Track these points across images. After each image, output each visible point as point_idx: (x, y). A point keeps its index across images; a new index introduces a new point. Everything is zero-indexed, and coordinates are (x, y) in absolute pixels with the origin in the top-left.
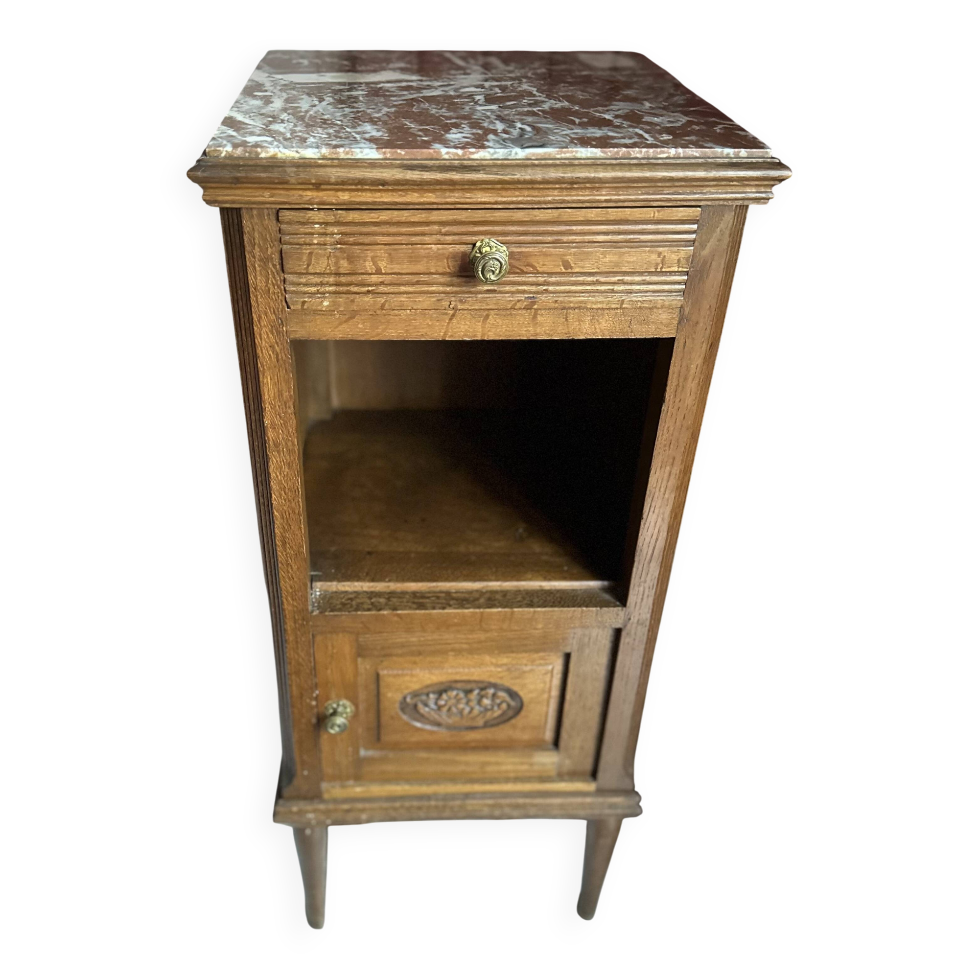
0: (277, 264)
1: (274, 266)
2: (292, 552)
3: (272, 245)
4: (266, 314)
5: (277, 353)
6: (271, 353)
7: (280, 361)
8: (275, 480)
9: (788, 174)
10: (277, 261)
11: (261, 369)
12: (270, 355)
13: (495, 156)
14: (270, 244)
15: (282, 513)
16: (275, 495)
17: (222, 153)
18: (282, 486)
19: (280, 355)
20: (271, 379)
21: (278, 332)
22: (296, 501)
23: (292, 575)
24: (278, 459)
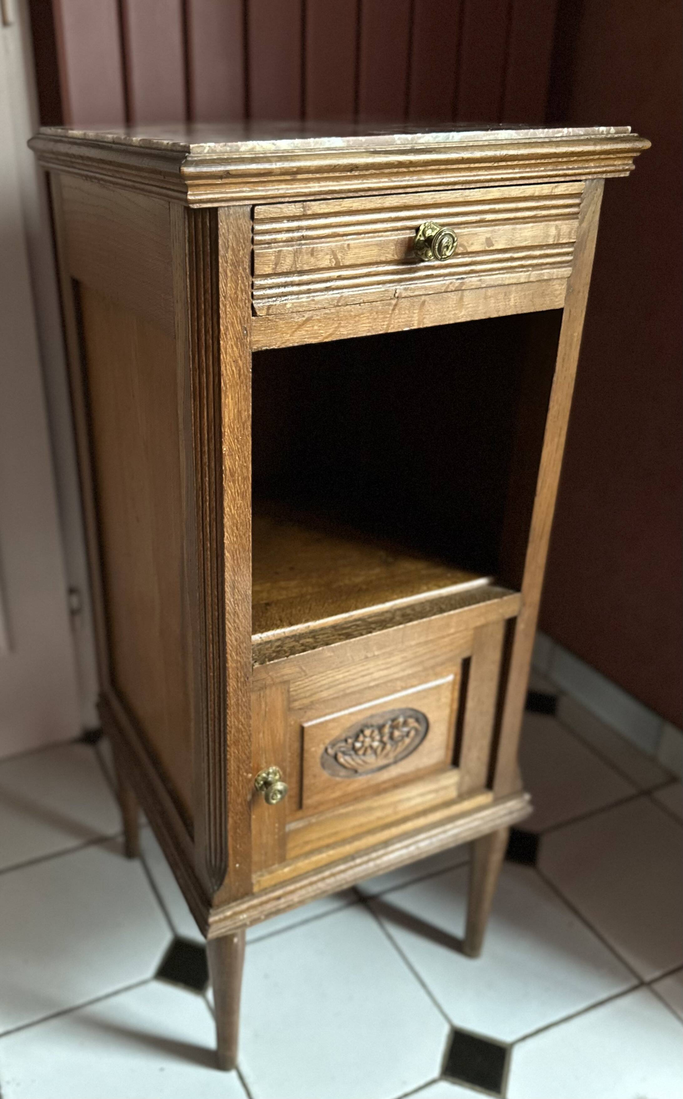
0: (247, 267)
1: (244, 269)
2: (240, 597)
3: (244, 246)
4: (232, 324)
5: (240, 368)
6: (234, 368)
7: (242, 377)
8: (229, 515)
9: (647, 144)
10: (247, 265)
11: (224, 388)
12: (233, 371)
13: (437, 140)
14: (242, 246)
15: (233, 552)
16: (227, 532)
17: (205, 148)
18: (235, 521)
19: (242, 370)
20: (232, 399)
21: (243, 344)
22: (247, 535)
23: (238, 625)
24: (233, 491)
